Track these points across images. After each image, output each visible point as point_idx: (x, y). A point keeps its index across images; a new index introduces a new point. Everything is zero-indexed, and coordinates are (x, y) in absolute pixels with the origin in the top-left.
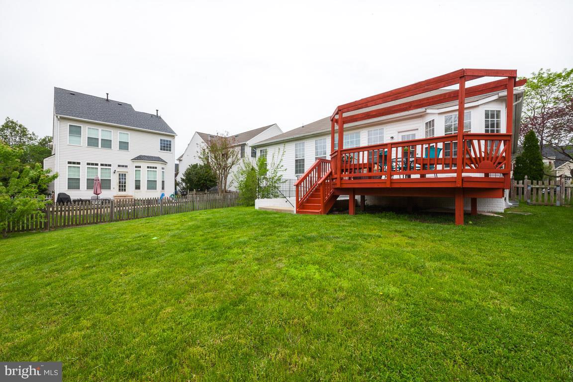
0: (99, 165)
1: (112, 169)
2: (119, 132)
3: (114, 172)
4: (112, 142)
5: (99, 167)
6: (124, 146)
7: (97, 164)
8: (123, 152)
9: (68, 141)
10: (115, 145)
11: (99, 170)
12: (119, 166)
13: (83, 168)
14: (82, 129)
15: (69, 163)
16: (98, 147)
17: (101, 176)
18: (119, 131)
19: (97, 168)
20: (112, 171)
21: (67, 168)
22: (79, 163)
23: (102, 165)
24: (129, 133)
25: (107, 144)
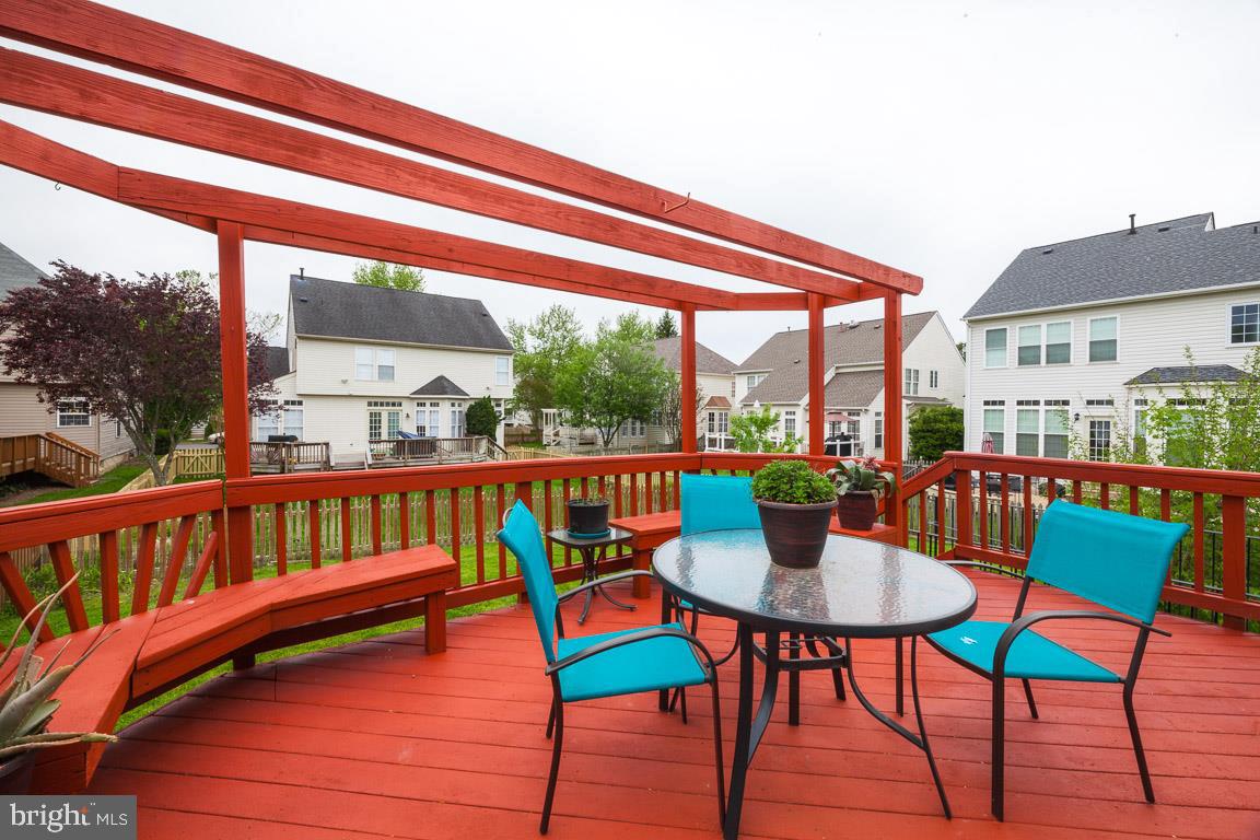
0: (1042, 403)
1: (1071, 410)
2: (1089, 319)
3: (1077, 419)
4: (1072, 346)
5: (1042, 408)
6: (1103, 351)
7: (1036, 403)
8: (1103, 368)
9: (985, 362)
10: (1079, 352)
11: (1042, 415)
12: (1090, 402)
13: (1011, 410)
14: (1008, 334)
15: (986, 403)
16: (1039, 363)
17: (1046, 428)
18: (1089, 317)
19: (1038, 411)
20: (1071, 416)
21: (983, 412)
22: (1002, 403)
23: (1048, 403)
24: (1117, 314)
25: (1059, 354)
